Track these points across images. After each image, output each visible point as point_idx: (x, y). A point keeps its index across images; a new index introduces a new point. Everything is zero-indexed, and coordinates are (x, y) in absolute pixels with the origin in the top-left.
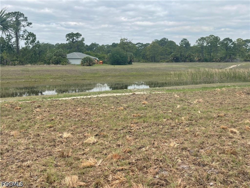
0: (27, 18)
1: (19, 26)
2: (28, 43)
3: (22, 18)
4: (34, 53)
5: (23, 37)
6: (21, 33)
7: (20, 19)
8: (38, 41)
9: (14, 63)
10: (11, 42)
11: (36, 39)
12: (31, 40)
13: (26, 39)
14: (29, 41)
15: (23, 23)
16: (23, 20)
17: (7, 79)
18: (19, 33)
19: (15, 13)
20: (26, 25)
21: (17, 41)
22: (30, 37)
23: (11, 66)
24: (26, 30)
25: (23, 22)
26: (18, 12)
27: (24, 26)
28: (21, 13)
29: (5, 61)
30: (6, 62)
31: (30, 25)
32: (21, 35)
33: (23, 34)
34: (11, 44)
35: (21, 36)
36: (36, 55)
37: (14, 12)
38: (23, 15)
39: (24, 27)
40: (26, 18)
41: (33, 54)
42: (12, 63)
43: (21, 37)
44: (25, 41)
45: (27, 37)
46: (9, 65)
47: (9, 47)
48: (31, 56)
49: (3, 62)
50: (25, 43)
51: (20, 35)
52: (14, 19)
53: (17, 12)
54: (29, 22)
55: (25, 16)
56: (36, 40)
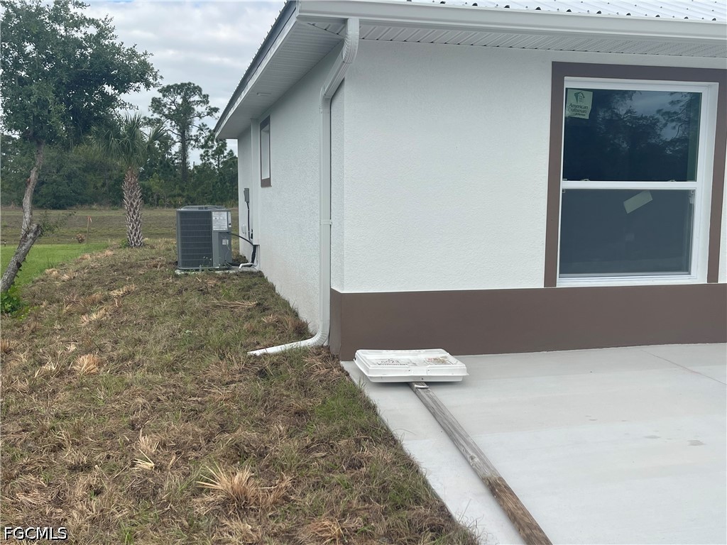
0: (208, 96)
1: (189, 115)
2: (207, 155)
3: (197, 98)
4: (221, 180)
5: (196, 140)
6: (194, 131)
7: (192, 99)
8: (231, 151)
9: (175, 202)
10: (171, 154)
11: (226, 146)
12: (214, 149)
13: (202, 147)
14: (210, 151)
15: (199, 109)
16: (198, 103)
17: (158, 234)
18: (188, 131)
19: (183, 85)
20: (206, 114)
21: (184, 151)
22: (212, 141)
23: (168, 209)
24: (204, 126)
25: (199, 106)
26: (190, 84)
27: (199, 116)
28: (196, 85)
29: (155, 197)
30: (158, 199)
31: (214, 113)
32: (194, 138)
33: (198, 133)
34: (170, 157)
35: (192, 139)
36: (225, 183)
37: (179, 84)
38: (200, 90)
39: (201, 118)
40: (206, 96)
41: (217, 182)
42: (170, 202)
43: (193, 142)
44: (202, 151)
45: (206, 142)
46: (163, 206)
47: (165, 165)
48: (213, 186)
49: (150, 199)
50: (201, 155)
51: (191, 136)
52: (179, 100)
53: (186, 84)
54: (212, 107)
55: (203, 93)
56: (226, 149)
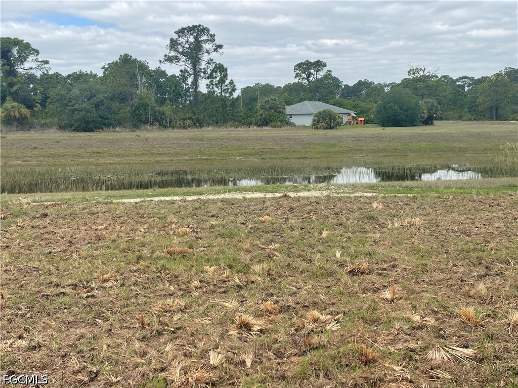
0: (214, 35)
1: (200, 52)
2: (212, 84)
3: (205, 37)
4: (222, 105)
5: (205, 73)
6: (203, 65)
7: (202, 39)
8: (232, 80)
9: (184, 124)
10: (188, 84)
11: (227, 76)
12: (218, 79)
13: (208, 78)
14: (214, 81)
15: (207, 46)
16: (207, 41)
17: (158, 154)
18: (199, 65)
19: (194, 27)
20: (213, 50)
21: (195, 83)
22: (216, 72)
23: (178, 130)
24: (212, 60)
25: (207, 44)
26: (200, 26)
27: (208, 52)
28: (205, 27)
29: (168, 120)
30: (171, 122)
31: (219, 50)
32: (203, 70)
33: (206, 67)
34: (187, 87)
35: (201, 72)
36: (226, 107)
37: (191, 26)
38: (208, 30)
39: (209, 53)
40: (213, 36)
41: (219, 107)
42: (180, 124)
43: (202, 75)
44: (208, 81)
45: (211, 74)
46: (173, 127)
47: (176, 94)
48: (217, 110)
49: (164, 122)
50: (207, 85)
51: (201, 69)
52: (192, 39)
53: (196, 26)
54: (218, 44)
55: (211, 33)
56: (227, 79)
